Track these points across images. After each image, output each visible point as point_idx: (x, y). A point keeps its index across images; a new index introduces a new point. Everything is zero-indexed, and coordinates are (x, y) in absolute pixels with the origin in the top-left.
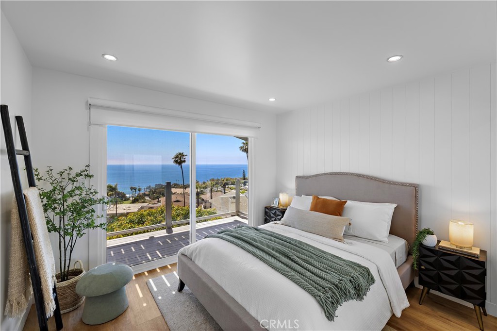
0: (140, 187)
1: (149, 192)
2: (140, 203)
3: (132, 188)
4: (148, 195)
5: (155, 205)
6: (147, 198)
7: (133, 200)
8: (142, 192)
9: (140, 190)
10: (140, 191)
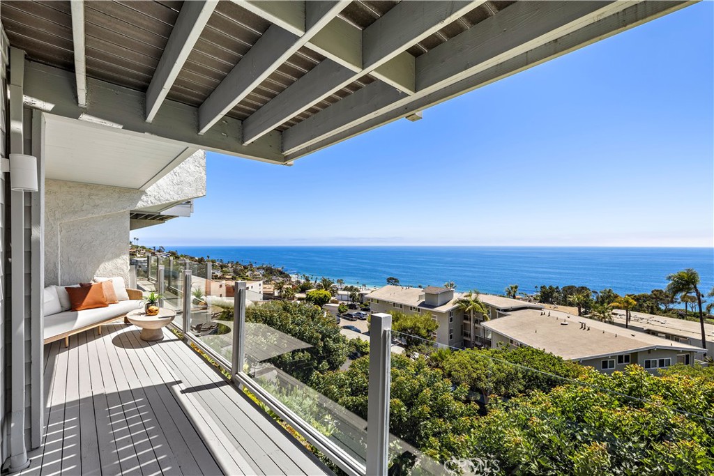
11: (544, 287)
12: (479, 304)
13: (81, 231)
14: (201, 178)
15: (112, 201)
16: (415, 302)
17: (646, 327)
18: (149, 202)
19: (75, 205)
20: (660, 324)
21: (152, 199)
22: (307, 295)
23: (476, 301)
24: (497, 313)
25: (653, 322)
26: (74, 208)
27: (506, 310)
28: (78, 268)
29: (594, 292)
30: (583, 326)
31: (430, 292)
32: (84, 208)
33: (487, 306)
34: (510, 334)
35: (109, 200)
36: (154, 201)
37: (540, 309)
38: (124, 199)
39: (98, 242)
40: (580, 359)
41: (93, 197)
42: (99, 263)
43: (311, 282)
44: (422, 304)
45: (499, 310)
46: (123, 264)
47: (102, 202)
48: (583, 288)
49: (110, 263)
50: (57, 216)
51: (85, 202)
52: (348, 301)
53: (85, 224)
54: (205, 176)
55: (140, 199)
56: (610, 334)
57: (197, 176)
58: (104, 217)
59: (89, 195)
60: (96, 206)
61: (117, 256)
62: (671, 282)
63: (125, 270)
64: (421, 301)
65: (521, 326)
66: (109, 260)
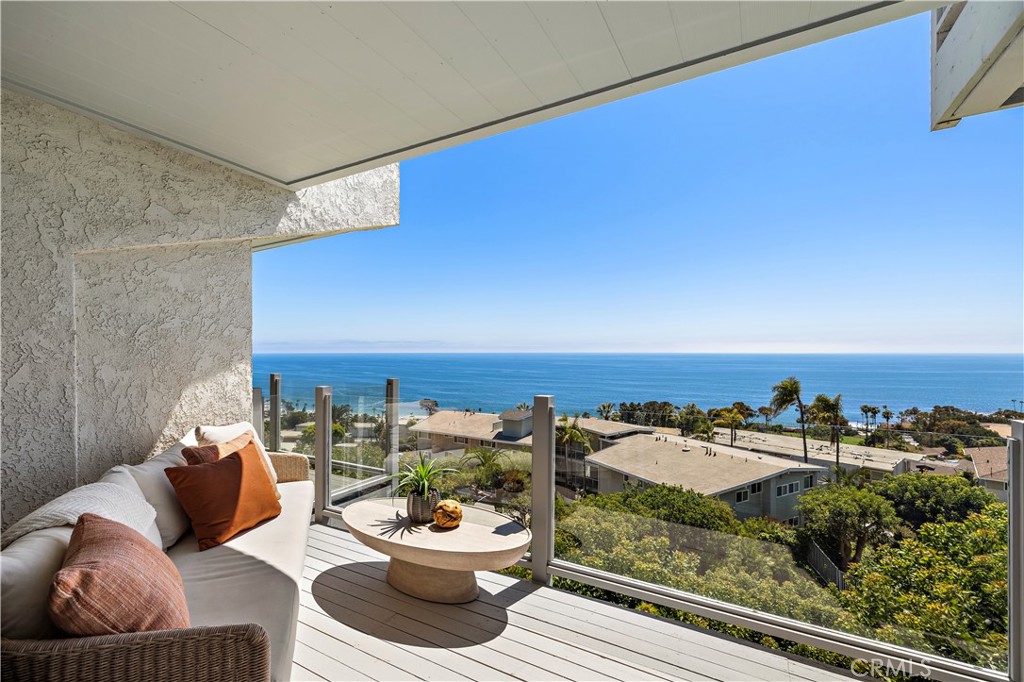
0: (888, 409)
1: (913, 423)
2: (888, 448)
3: (866, 410)
4: (910, 432)
5: (937, 462)
6: (908, 439)
7: (867, 438)
8: (894, 421)
9: (887, 416)
10: (888, 418)
11: (623, 405)
12: (578, 430)
13: (130, 286)
14: (393, 182)
15: (222, 206)
16: (488, 434)
17: (751, 446)
18: (303, 224)
19: (123, 201)
20: (760, 442)
21: (307, 215)
22: (305, 432)
23: (574, 427)
24: (601, 442)
25: (755, 441)
26: (121, 210)
27: (613, 437)
28: (123, 403)
29: (676, 408)
30: (708, 453)
31: (509, 418)
32: (152, 213)
33: (589, 432)
34: (626, 468)
35: (214, 203)
36: (312, 222)
37: (650, 433)
38: (249, 206)
39: (177, 322)
40: (716, 493)
41: (176, 186)
42: (182, 383)
43: (296, 411)
44: (499, 436)
45: (604, 437)
46: (238, 384)
47: (197, 204)
48: (665, 403)
49: (208, 385)
50: (70, 228)
51: (154, 196)
52: (372, 437)
53: (140, 265)
54: (398, 180)
55: (283, 211)
56: (739, 458)
57: (385, 177)
58: (194, 250)
59: (164, 178)
60: (182, 213)
61: (226, 364)
62: (776, 393)
63: (243, 401)
64: (496, 431)
65: (635, 457)
66: (206, 375)
